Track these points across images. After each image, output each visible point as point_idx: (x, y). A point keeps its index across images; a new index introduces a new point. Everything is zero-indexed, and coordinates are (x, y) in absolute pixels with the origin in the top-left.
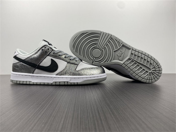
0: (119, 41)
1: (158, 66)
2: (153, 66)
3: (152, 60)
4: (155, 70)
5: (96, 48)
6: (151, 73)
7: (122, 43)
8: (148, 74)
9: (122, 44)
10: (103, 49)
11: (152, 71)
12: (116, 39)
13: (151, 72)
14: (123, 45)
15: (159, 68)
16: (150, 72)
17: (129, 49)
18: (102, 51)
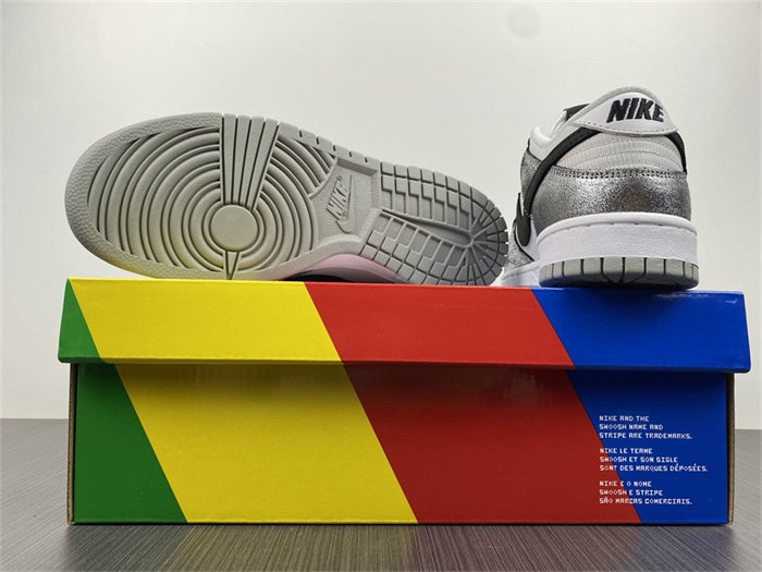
0: (318, 147)
1: (489, 214)
2: (473, 219)
3: (464, 195)
4: (485, 234)
5: (225, 204)
6: (473, 249)
7: (333, 153)
8: (464, 259)
9: (333, 157)
10: (259, 200)
11: (476, 239)
12: (301, 139)
13: (474, 246)
14: (339, 159)
15: (494, 220)
16: (470, 249)
17: (370, 172)
18: (258, 209)
